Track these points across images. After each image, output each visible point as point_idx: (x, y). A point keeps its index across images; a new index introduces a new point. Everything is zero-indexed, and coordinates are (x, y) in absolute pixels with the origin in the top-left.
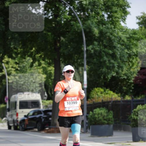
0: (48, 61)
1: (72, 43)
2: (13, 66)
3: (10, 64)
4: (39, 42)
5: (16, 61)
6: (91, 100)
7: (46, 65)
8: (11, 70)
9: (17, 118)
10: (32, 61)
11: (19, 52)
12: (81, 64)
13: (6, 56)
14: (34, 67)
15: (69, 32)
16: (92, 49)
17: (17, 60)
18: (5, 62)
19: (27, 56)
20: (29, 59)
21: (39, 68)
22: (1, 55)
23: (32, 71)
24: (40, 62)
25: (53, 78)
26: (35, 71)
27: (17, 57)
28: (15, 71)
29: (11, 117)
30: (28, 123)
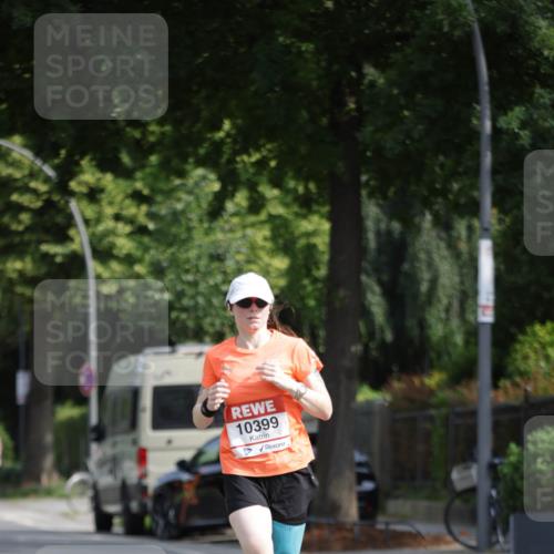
0: (301, 189)
1: (419, 96)
2: (122, 209)
3: (104, 203)
4: (253, 88)
5: (139, 185)
6: (516, 385)
7: (286, 205)
8: (113, 232)
9: (143, 476)
10: (216, 187)
11: (152, 139)
12: (463, 200)
13: (85, 163)
14: (226, 217)
15: (404, 37)
16: (524, 125)
17: (143, 179)
18: (84, 190)
19: (191, 160)
20: (204, 178)
21: (253, 225)
22: (63, 152)
23: (220, 236)
24: (257, 192)
25: (322, 272)
26: (230, 235)
27: (143, 167)
28: (130, 235)
29: (112, 472)
30: (195, 501)
